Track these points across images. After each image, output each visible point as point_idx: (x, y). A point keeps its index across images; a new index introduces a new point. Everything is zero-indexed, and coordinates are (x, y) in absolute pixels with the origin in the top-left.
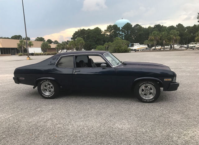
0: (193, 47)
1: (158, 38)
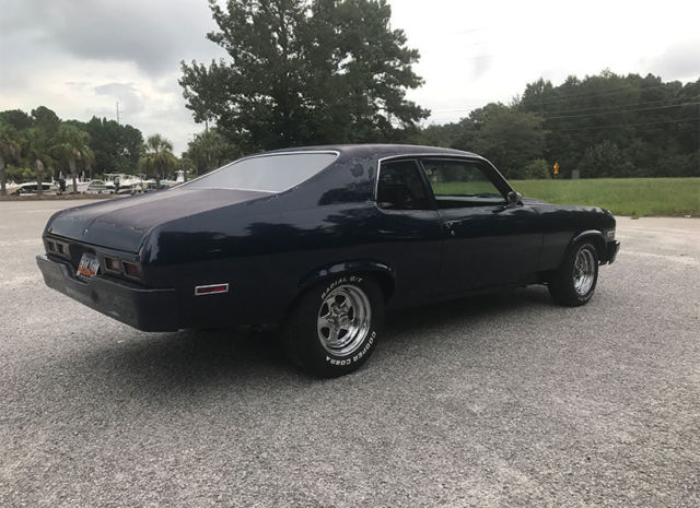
0: (131, 186)
1: (14, 151)
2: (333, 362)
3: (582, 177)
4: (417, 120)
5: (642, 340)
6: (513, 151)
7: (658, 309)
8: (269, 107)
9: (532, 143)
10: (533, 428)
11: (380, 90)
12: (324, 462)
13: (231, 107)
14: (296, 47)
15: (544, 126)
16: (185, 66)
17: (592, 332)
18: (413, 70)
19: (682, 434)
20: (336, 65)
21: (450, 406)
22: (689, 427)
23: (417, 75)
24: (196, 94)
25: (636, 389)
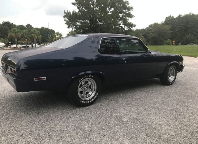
1: (20, 36)
2: (83, 102)
3: (182, 45)
4: (132, 27)
5: (187, 98)
6: (161, 37)
7: (195, 87)
8: (89, 24)
9: (167, 35)
10: (141, 128)
11: (121, 19)
12: (68, 136)
13: (78, 24)
14: (97, 6)
15: (171, 29)
16: (65, 12)
17: (171, 94)
18: (131, 13)
19: (192, 133)
20: (109, 11)
21: (116, 119)
22: (195, 130)
23: (132, 14)
24: (68, 20)
25: (181, 115)
